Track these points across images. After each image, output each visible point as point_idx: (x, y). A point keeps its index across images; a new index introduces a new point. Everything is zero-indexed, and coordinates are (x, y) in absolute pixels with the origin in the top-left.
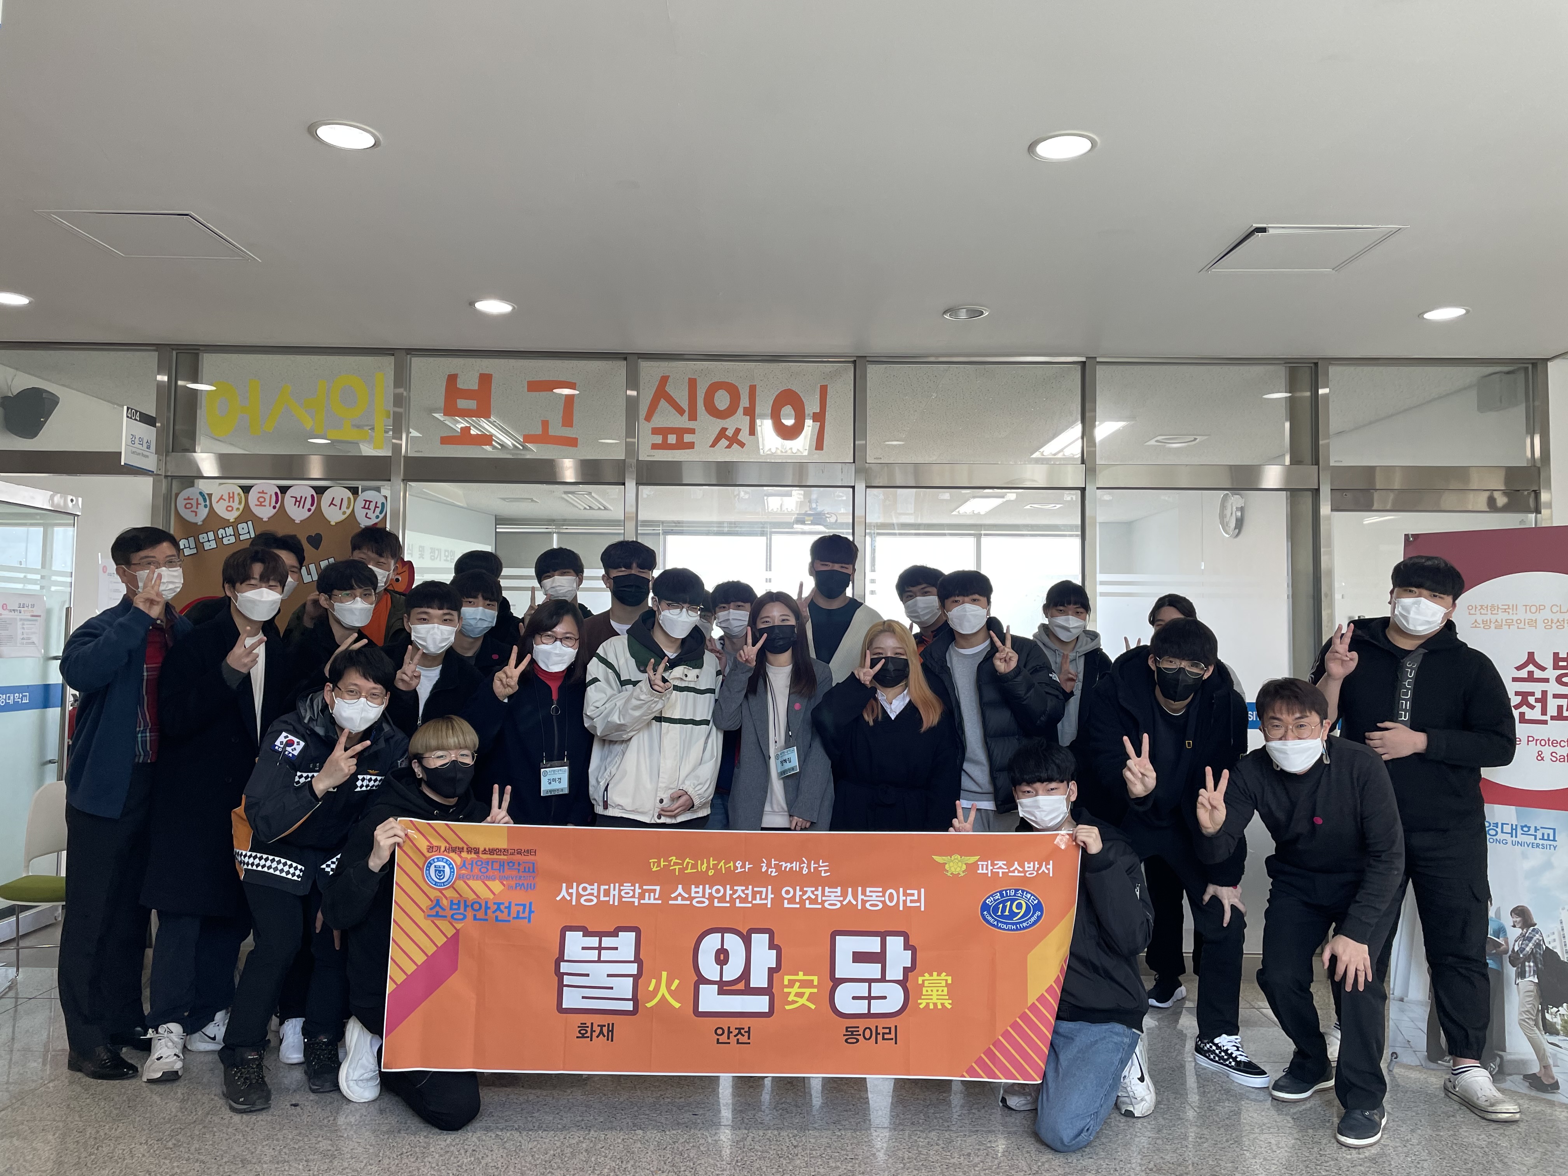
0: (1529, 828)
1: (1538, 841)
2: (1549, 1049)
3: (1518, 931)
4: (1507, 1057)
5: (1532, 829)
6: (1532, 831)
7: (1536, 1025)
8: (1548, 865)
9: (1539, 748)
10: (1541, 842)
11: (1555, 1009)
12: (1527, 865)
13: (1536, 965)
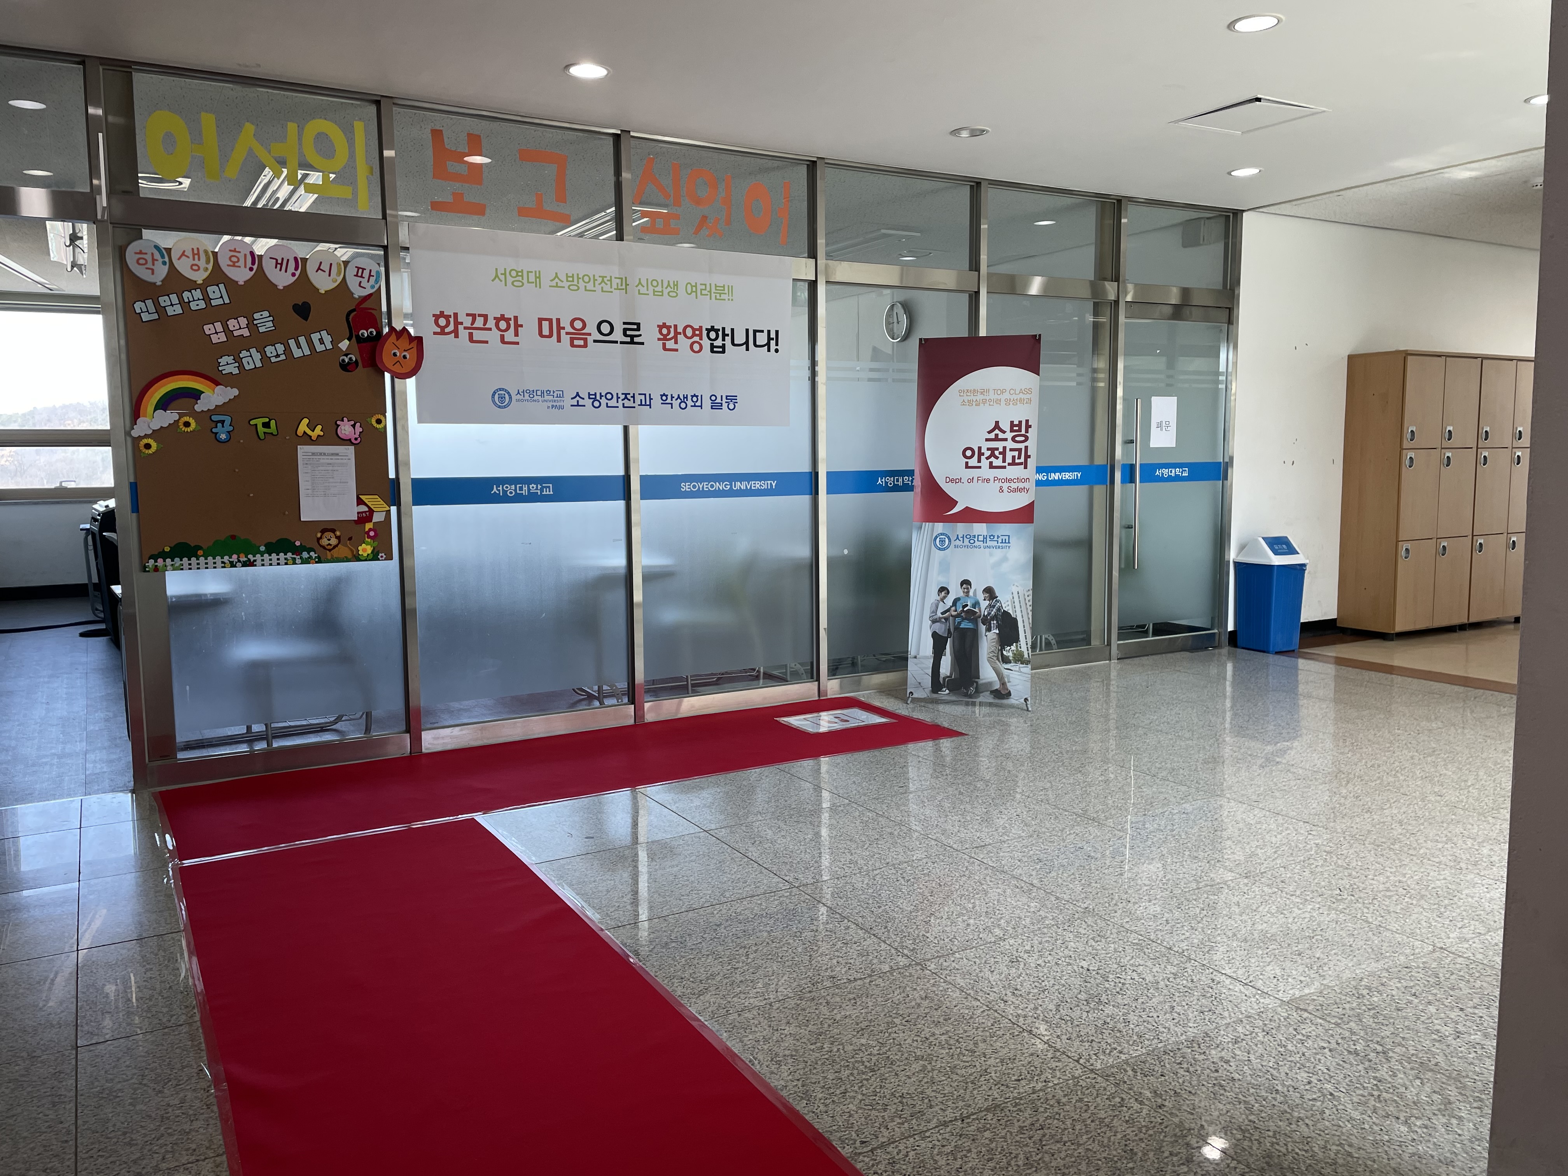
0: (994, 536)
1: (999, 544)
2: (1006, 672)
3: (987, 602)
4: (981, 682)
5: (996, 537)
6: (996, 539)
7: (998, 659)
8: (1005, 559)
9: (1001, 484)
10: (1001, 545)
11: (1009, 648)
12: (993, 560)
13: (997, 622)
